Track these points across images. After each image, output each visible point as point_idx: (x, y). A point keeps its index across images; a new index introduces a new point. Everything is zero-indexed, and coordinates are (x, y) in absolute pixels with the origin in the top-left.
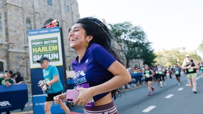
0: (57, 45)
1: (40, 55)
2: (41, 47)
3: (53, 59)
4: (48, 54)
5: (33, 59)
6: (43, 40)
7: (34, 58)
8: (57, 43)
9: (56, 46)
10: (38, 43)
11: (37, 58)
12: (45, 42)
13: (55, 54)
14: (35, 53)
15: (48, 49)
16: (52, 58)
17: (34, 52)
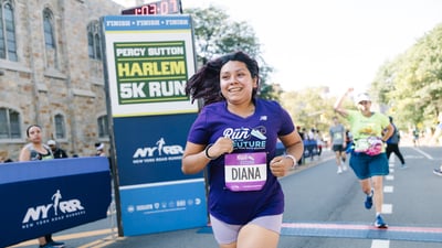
0: (185, 60)
1: (138, 83)
2: (140, 63)
3: (174, 96)
4: (160, 81)
5: (119, 92)
6: (146, 46)
7: (122, 89)
8: (184, 55)
9: (181, 63)
10: (132, 52)
11: (129, 90)
12: (152, 52)
13: (177, 83)
14: (124, 77)
15: (160, 69)
16: (171, 93)
17: (121, 74)
